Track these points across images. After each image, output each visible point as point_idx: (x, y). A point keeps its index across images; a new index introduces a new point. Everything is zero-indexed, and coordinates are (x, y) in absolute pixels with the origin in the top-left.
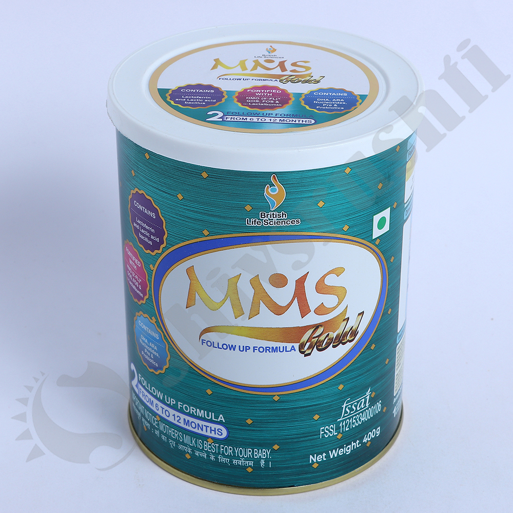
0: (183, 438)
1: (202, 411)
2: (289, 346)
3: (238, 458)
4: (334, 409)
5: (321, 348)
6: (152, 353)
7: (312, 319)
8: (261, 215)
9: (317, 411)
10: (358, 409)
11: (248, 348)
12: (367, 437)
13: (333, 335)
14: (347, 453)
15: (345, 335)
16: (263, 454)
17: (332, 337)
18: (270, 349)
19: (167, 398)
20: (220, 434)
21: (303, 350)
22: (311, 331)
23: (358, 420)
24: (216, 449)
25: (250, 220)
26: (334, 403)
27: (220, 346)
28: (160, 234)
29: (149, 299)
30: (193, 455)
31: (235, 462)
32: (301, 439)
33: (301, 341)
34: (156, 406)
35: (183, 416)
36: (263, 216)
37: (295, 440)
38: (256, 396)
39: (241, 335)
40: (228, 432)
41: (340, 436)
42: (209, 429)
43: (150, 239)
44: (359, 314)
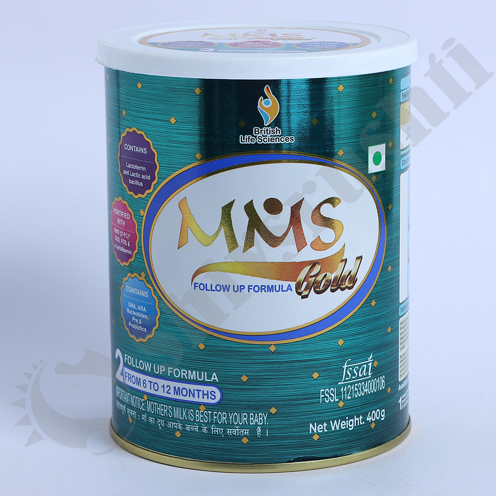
0: (173, 412)
1: (194, 372)
2: (285, 284)
3: (232, 426)
4: (334, 369)
5: (318, 290)
6: (140, 318)
7: (308, 254)
8: (255, 131)
9: (316, 367)
10: (360, 376)
11: (242, 287)
12: (370, 415)
13: (331, 277)
14: (350, 429)
15: (343, 279)
16: (259, 419)
17: (330, 278)
18: (265, 288)
19: (156, 366)
20: (213, 397)
21: (300, 291)
22: (307, 269)
23: (360, 389)
24: (208, 417)
25: (244, 138)
26: (334, 360)
27: (214, 288)
28: (151, 169)
29: (139, 253)
30: (184, 432)
31: (229, 431)
32: (300, 402)
33: (298, 280)
34: (144, 383)
35: (173, 384)
36: (257, 132)
37: (294, 402)
38: (251, 346)
39: (235, 273)
40: (222, 394)
41: (341, 404)
42: (201, 393)
43: (140, 180)
44: (358, 258)
